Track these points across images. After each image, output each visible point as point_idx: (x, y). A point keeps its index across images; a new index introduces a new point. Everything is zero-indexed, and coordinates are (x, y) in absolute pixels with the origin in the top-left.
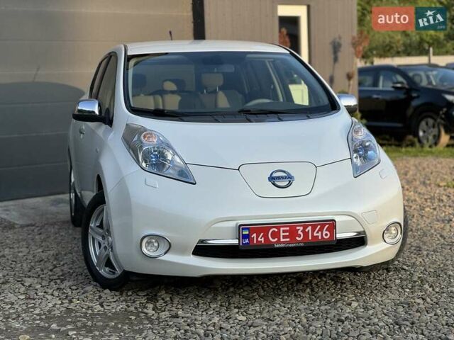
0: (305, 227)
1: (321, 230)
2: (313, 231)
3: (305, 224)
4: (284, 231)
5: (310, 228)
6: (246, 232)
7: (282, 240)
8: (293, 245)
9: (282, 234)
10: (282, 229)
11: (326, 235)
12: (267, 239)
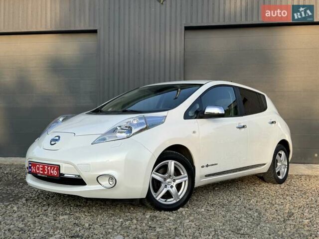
0: (48, 167)
1: (53, 170)
2: (51, 170)
3: (48, 165)
4: (41, 168)
5: (49, 168)
6: (30, 165)
7: (40, 172)
8: (43, 176)
9: (41, 169)
10: (40, 166)
11: (55, 173)
12: (36, 170)
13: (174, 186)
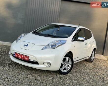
2: (25, 57)
5: (24, 56)
8: (21, 59)
9: (20, 56)
11: (27, 59)
12: (17, 56)
13: (67, 66)
